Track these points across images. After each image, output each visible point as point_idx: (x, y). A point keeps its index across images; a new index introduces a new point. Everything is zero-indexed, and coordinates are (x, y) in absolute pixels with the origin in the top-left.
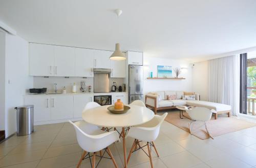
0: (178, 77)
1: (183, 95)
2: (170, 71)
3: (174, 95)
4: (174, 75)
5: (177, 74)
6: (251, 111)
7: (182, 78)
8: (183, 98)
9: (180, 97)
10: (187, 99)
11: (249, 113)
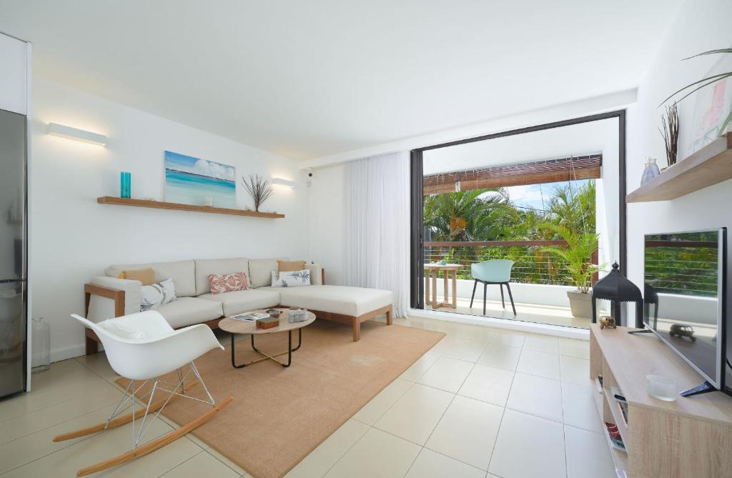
0: (261, 209)
1: (274, 274)
2: (230, 185)
3: (240, 275)
4: (244, 200)
5: (258, 199)
6: (431, 300)
7: (275, 215)
8: (274, 282)
9: (264, 280)
10: (285, 285)
11: (428, 303)
